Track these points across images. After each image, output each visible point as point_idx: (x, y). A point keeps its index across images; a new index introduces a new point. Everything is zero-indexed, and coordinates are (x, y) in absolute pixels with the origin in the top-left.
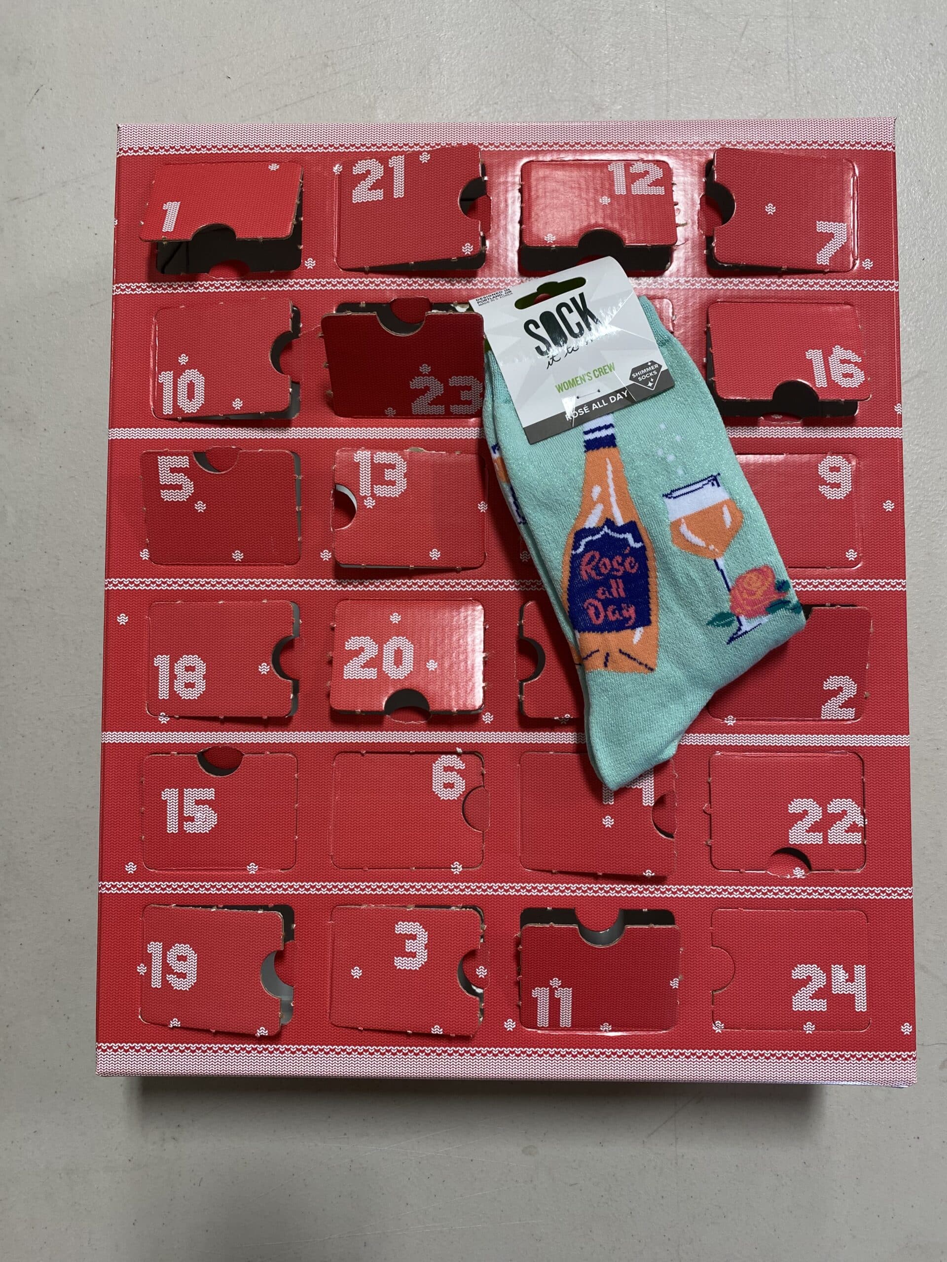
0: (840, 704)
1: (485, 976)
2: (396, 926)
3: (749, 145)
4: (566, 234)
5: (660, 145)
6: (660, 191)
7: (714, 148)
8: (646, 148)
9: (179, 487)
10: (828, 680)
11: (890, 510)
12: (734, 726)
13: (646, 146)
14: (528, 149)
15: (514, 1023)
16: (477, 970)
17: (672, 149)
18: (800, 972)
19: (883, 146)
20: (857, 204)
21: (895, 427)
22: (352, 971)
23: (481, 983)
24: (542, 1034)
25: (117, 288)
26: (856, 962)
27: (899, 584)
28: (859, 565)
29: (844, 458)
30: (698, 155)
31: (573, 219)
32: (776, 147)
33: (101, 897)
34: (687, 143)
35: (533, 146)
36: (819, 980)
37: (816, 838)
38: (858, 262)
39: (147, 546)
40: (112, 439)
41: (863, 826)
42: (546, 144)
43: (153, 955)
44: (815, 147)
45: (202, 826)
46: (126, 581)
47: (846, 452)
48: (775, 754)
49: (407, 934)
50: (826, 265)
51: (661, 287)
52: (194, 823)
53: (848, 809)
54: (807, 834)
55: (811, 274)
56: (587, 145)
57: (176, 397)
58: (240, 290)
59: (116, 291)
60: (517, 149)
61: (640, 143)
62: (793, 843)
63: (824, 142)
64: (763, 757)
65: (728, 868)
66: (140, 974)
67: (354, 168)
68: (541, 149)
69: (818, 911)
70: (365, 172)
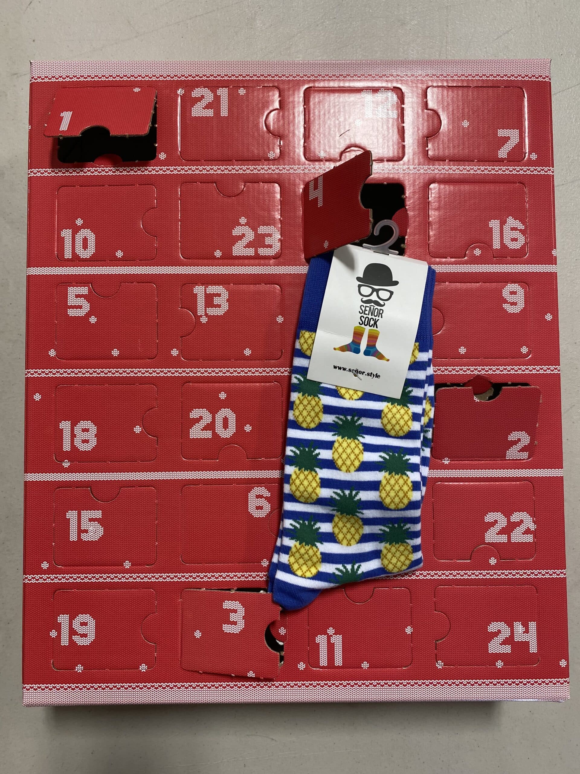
0: (519, 450)
1: (284, 634)
2: (224, 603)
3: (455, 76)
5: (396, 77)
7: (432, 79)
8: (387, 78)
9: (80, 307)
10: (511, 434)
11: (550, 320)
12: (449, 465)
13: (387, 77)
14: (308, 79)
15: (305, 665)
16: (279, 630)
17: (404, 80)
18: (493, 627)
19: (543, 78)
21: (552, 265)
22: (195, 633)
23: (282, 638)
24: (323, 671)
25: (31, 172)
26: (530, 620)
27: (556, 369)
28: (530, 357)
29: (519, 285)
30: (422, 83)
32: (473, 78)
33: (25, 585)
34: (414, 75)
35: (311, 77)
36: (506, 632)
37: (503, 539)
38: (527, 155)
39: (53, 347)
40: (29, 275)
41: (534, 530)
42: (320, 75)
43: (62, 623)
44: (498, 78)
45: (93, 536)
46: (40, 371)
47: (521, 281)
48: (476, 483)
49: (231, 609)
50: (505, 157)
51: (398, 172)
52: (88, 534)
53: (524, 519)
54: (497, 536)
55: (496, 163)
56: (347, 77)
57: (74, 247)
58: (115, 174)
59: (30, 174)
60: (301, 79)
61: (383, 75)
62: (488, 541)
63: (504, 75)
64: (468, 485)
65: (445, 559)
66: (52, 637)
67: (192, 92)
68: (317, 79)
69: (505, 586)
70: (200, 96)
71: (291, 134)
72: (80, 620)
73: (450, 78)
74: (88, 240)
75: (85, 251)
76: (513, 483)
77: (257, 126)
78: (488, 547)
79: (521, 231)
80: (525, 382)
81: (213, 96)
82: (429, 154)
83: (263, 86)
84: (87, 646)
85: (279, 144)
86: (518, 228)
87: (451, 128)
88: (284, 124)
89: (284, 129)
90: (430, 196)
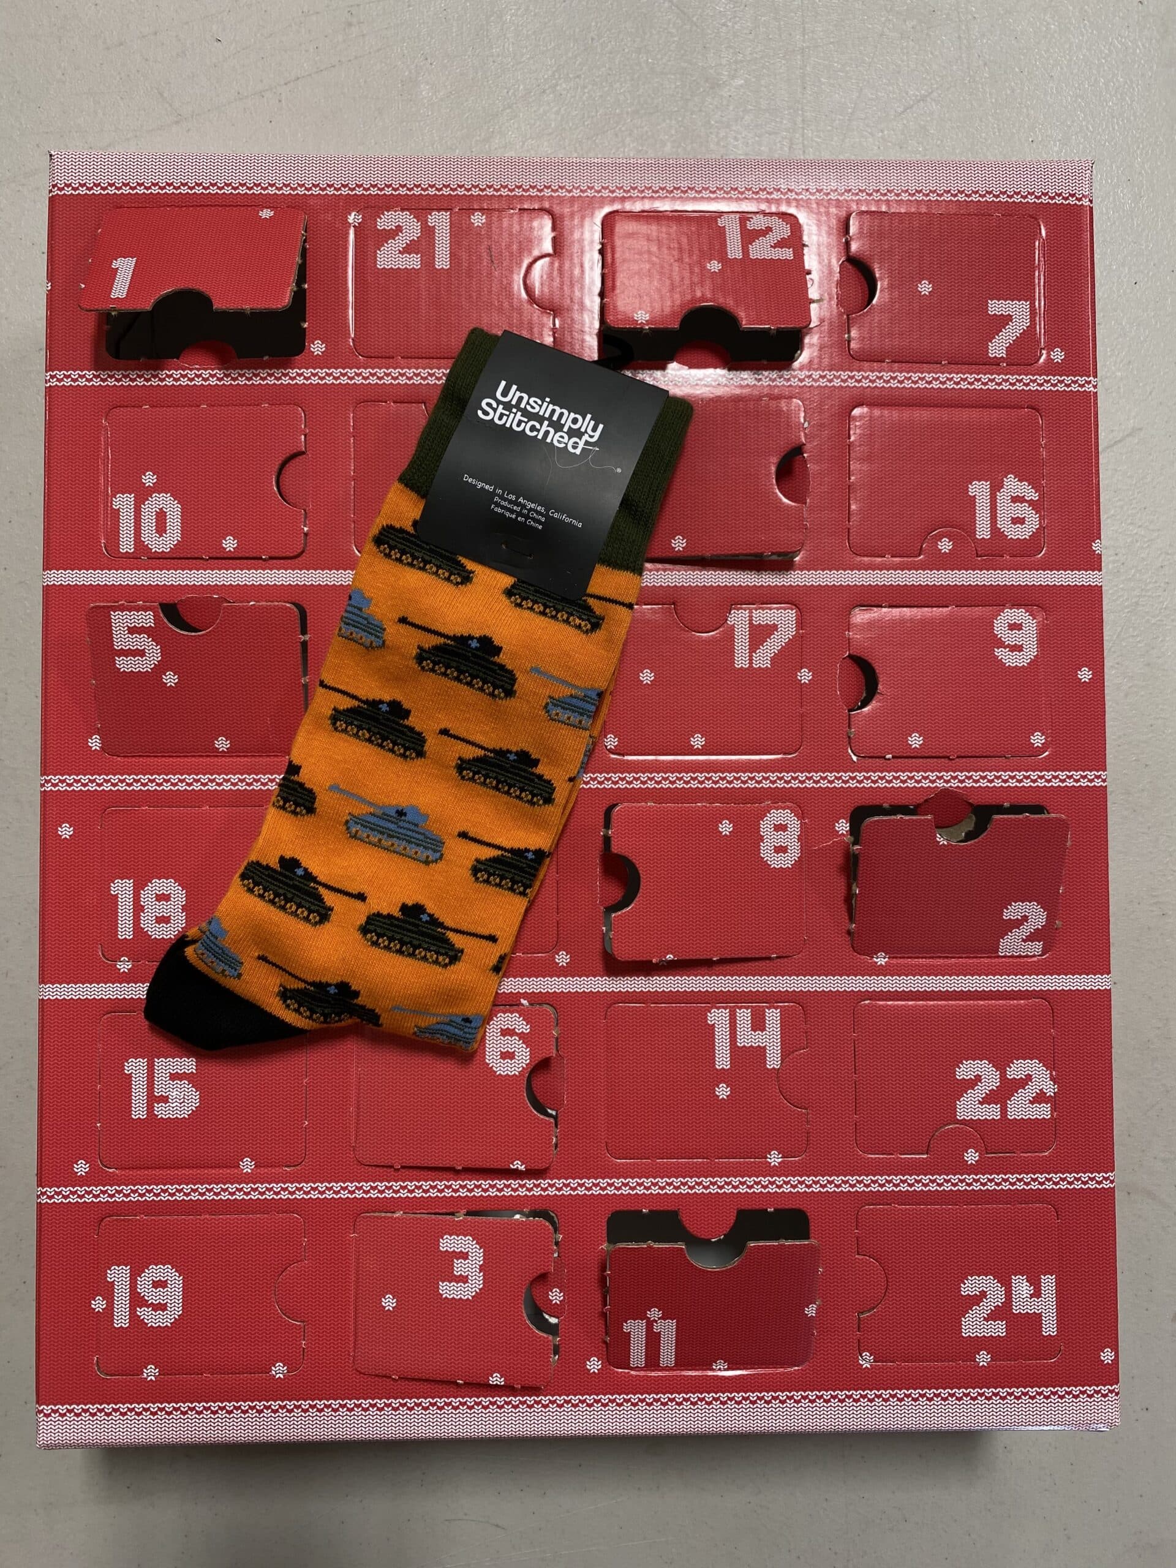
0: (1024, 937)
1: (560, 1301)
2: (441, 1240)
3: (903, 194)
4: (663, 311)
5: (786, 193)
6: (787, 254)
7: (857, 197)
8: (768, 196)
9: (141, 653)
10: (1009, 907)
11: (1087, 680)
12: (886, 966)
13: (768, 193)
14: (611, 195)
15: (600, 1362)
16: (550, 1293)
17: (802, 199)
18: (971, 1286)
19: (1077, 199)
20: (1044, 276)
21: (1093, 571)
22: (383, 1300)
23: (555, 1311)
24: (636, 1376)
25: (52, 377)
26: (1043, 1271)
27: (1098, 777)
28: (1047, 753)
29: (1027, 611)
30: (837, 207)
31: (672, 289)
32: (939, 198)
33: (40, 1207)
34: (822, 190)
35: (617, 191)
36: (996, 1295)
37: (992, 1112)
38: (1044, 352)
39: (98, 732)
40: (48, 585)
41: (1052, 1094)
42: (634, 189)
43: (116, 1283)
44: (989, 198)
45: (179, 1108)
46: (70, 779)
47: (1030, 603)
48: (939, 1003)
49: (456, 1252)
50: (1002, 357)
51: (789, 383)
52: (167, 1105)
53: (1034, 1072)
54: (980, 1106)
55: (984, 367)
56: (689, 191)
57: (138, 530)
58: (222, 383)
59: (50, 382)
60: (596, 194)
61: (760, 189)
62: (962, 1118)
63: (1001, 192)
64: (923, 1006)
65: (877, 1152)
66: (97, 1310)
67: (378, 220)
68: (629, 195)
69: (995, 1206)
70: (394, 228)
71: (576, 305)
72: (152, 1276)
73: (893, 198)
74: (166, 516)
75: (161, 539)
76: (1012, 1002)
77: (508, 289)
78: (963, 1128)
79: (1031, 503)
80: (1037, 803)
81: (419, 227)
82: (851, 347)
83: (520, 209)
84: (166, 1329)
85: (552, 326)
86: (1026, 498)
87: (897, 296)
88: (562, 284)
89: (563, 295)
90: (851, 432)
